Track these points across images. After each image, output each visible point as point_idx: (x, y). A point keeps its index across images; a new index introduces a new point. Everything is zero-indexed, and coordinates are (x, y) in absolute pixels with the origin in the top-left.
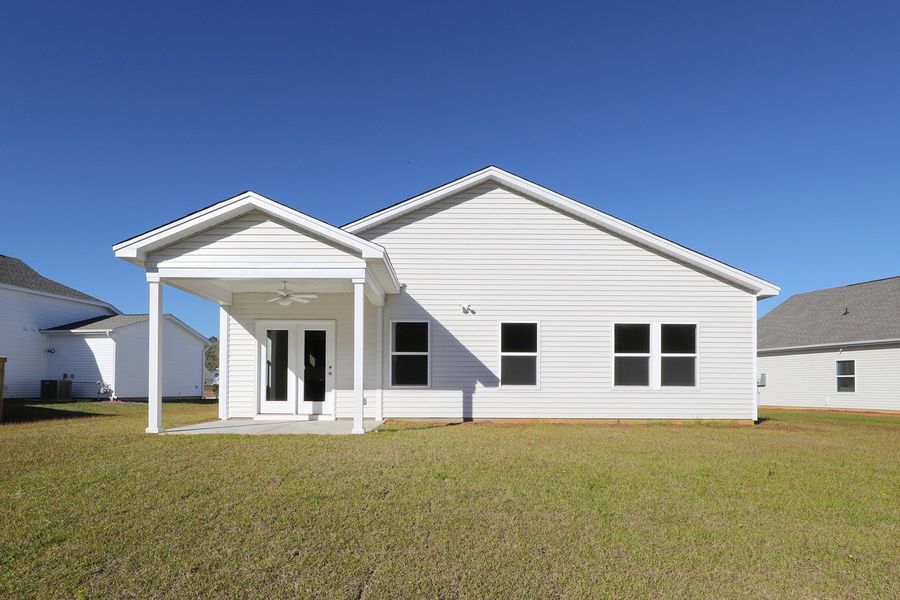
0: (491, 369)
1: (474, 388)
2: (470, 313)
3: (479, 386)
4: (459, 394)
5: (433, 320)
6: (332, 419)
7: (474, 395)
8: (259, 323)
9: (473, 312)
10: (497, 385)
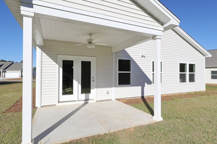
0: (149, 78)
1: (145, 85)
2: (143, 57)
3: (146, 84)
4: (140, 88)
5: (132, 59)
6: (95, 101)
7: (144, 88)
8: (59, 56)
9: (144, 57)
10: (151, 84)
